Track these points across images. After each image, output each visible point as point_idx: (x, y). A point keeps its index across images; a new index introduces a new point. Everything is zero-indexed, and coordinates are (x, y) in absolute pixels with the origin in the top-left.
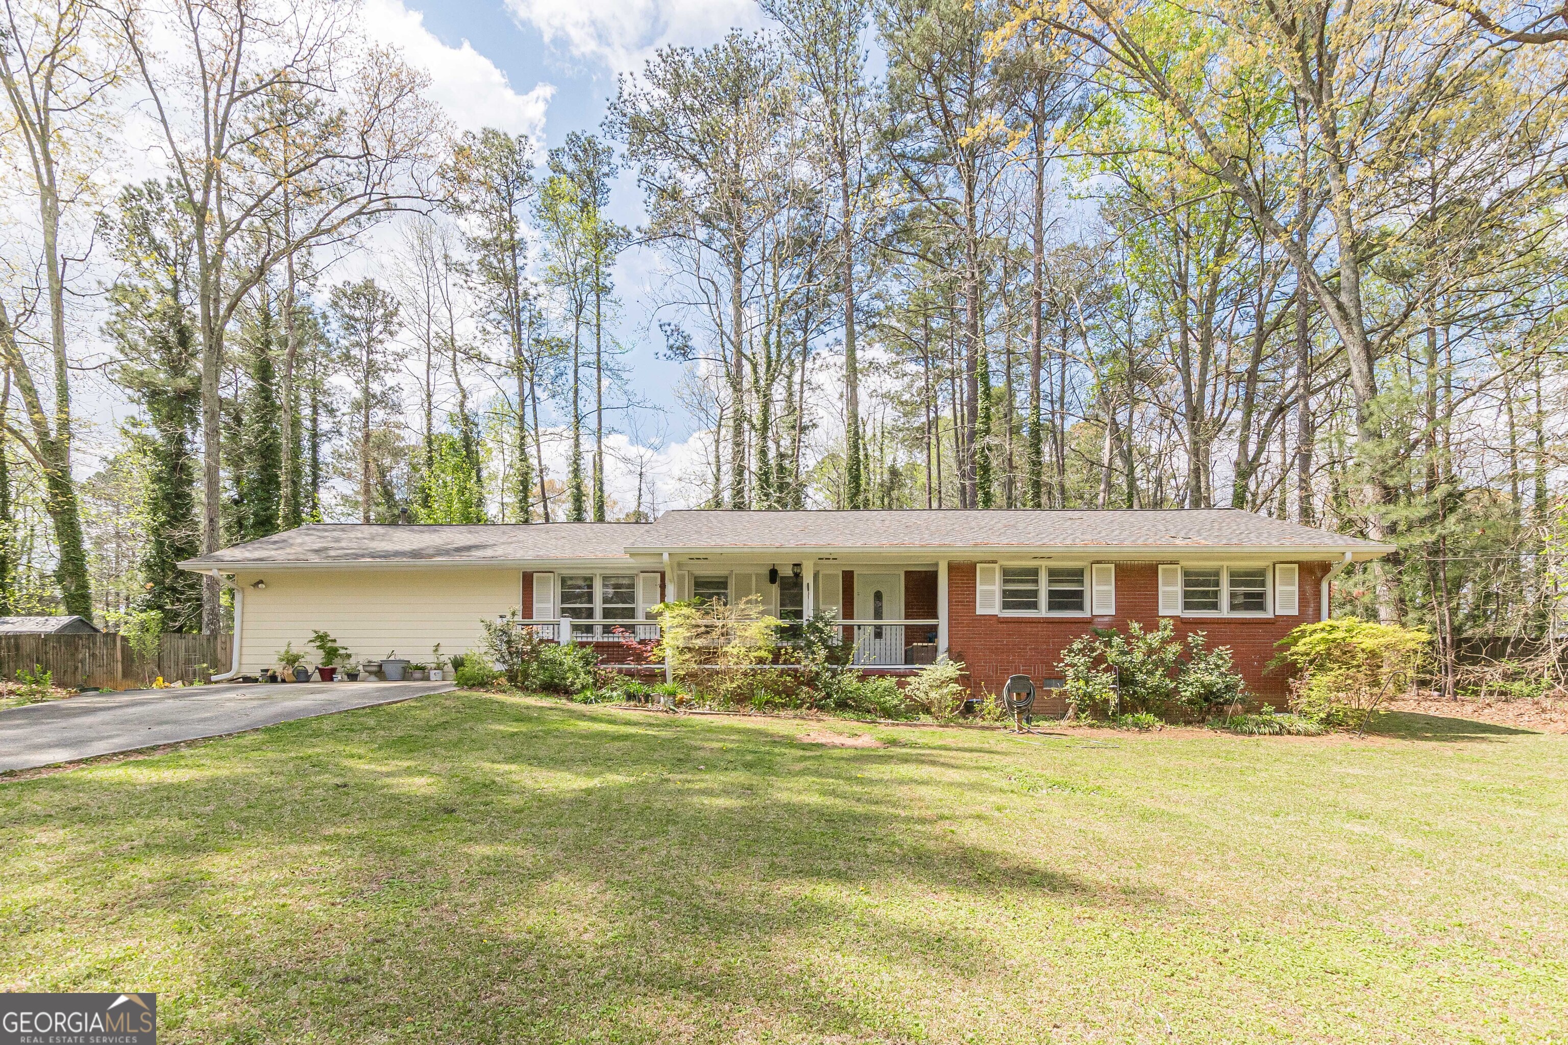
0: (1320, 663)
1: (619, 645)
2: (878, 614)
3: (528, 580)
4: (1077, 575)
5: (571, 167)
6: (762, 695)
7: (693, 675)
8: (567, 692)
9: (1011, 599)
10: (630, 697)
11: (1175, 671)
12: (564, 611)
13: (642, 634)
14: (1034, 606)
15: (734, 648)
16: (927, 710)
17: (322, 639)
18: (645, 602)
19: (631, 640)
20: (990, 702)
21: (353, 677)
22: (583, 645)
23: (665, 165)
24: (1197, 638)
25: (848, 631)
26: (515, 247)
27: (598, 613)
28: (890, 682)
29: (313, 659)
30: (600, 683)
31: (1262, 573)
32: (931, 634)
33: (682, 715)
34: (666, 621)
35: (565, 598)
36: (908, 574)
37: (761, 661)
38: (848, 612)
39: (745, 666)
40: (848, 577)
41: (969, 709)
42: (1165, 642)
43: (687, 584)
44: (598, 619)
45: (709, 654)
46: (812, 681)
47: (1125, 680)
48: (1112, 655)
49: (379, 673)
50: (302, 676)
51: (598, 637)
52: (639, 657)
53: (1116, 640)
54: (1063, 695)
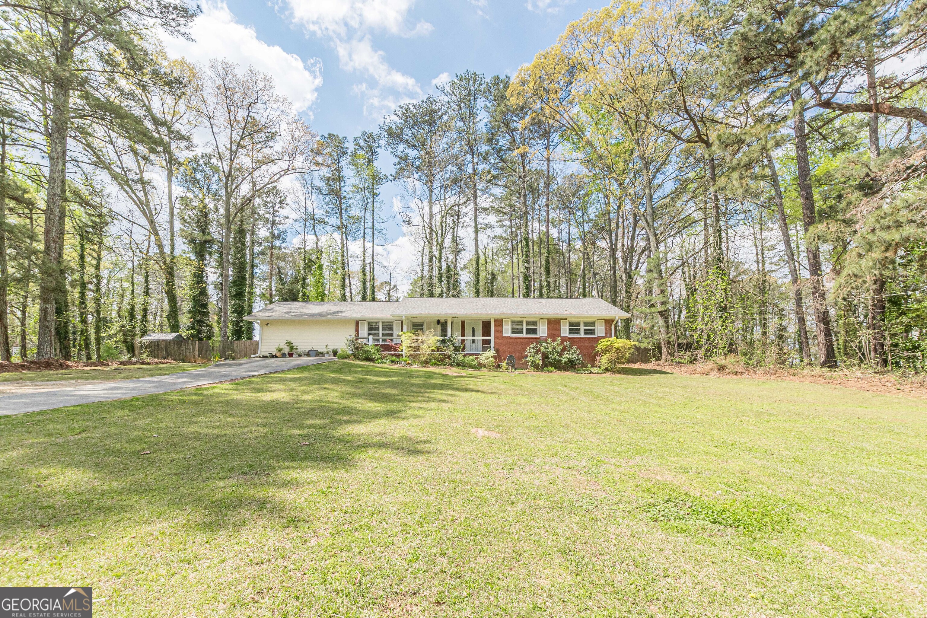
0: (605, 351)
1: (388, 345)
2: (473, 335)
3: (357, 323)
4: (535, 323)
5: (362, 144)
6: (433, 361)
7: (412, 355)
8: (372, 360)
9: (514, 331)
10: (392, 362)
11: (560, 354)
12: (369, 334)
13: (395, 342)
14: (522, 333)
15: (425, 347)
16: (485, 366)
17: (289, 343)
18: (396, 331)
19: (392, 344)
20: (504, 364)
21: (300, 356)
22: (377, 345)
23: (401, 147)
24: (567, 344)
25: (463, 341)
26: (340, 179)
27: (380, 334)
28: (473, 357)
29: (286, 350)
30: (383, 358)
31: (594, 323)
32: (489, 342)
33: (408, 367)
34: (404, 338)
35: (370, 329)
36: (483, 322)
37: (433, 351)
38: (463, 335)
39: (428, 352)
40: (463, 323)
41: (498, 367)
42: (558, 345)
43: (411, 326)
44: (380, 337)
45: (417, 349)
46: (449, 357)
47: (545, 356)
48: (542, 349)
49: (308, 354)
50: (284, 355)
51: (380, 343)
52: (395, 349)
53: (544, 344)
54: (527, 362)
